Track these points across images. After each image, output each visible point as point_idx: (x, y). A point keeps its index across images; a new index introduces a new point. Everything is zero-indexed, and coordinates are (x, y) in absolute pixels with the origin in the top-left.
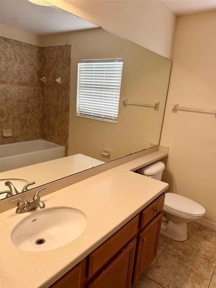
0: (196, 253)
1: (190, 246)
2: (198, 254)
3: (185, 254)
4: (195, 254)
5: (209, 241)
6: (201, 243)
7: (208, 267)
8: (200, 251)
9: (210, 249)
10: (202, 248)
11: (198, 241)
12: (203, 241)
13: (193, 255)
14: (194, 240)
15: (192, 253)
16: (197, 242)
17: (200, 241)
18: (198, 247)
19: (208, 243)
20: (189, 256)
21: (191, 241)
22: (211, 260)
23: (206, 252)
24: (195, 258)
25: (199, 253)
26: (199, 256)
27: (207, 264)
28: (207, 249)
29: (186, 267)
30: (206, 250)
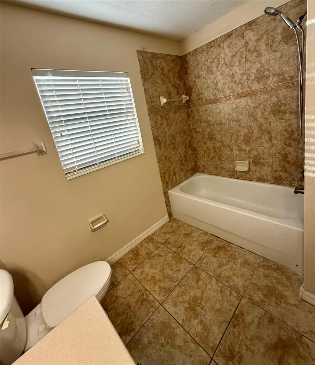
0: (132, 312)
1: (119, 315)
2: (134, 310)
3: (130, 332)
4: (132, 315)
5: (119, 283)
6: (119, 295)
7: (154, 307)
8: (130, 304)
9: (131, 290)
10: (126, 298)
11: (115, 297)
12: (117, 291)
13: (133, 319)
14: (112, 302)
15: (130, 318)
16: (115, 300)
17: (116, 294)
18: (124, 303)
19: (121, 286)
20: (134, 327)
21: (111, 309)
22: (145, 297)
23: (134, 297)
24: (139, 319)
25: (132, 308)
26: (136, 310)
27: (149, 306)
28: (129, 292)
29: (150, 343)
30: (130, 295)
